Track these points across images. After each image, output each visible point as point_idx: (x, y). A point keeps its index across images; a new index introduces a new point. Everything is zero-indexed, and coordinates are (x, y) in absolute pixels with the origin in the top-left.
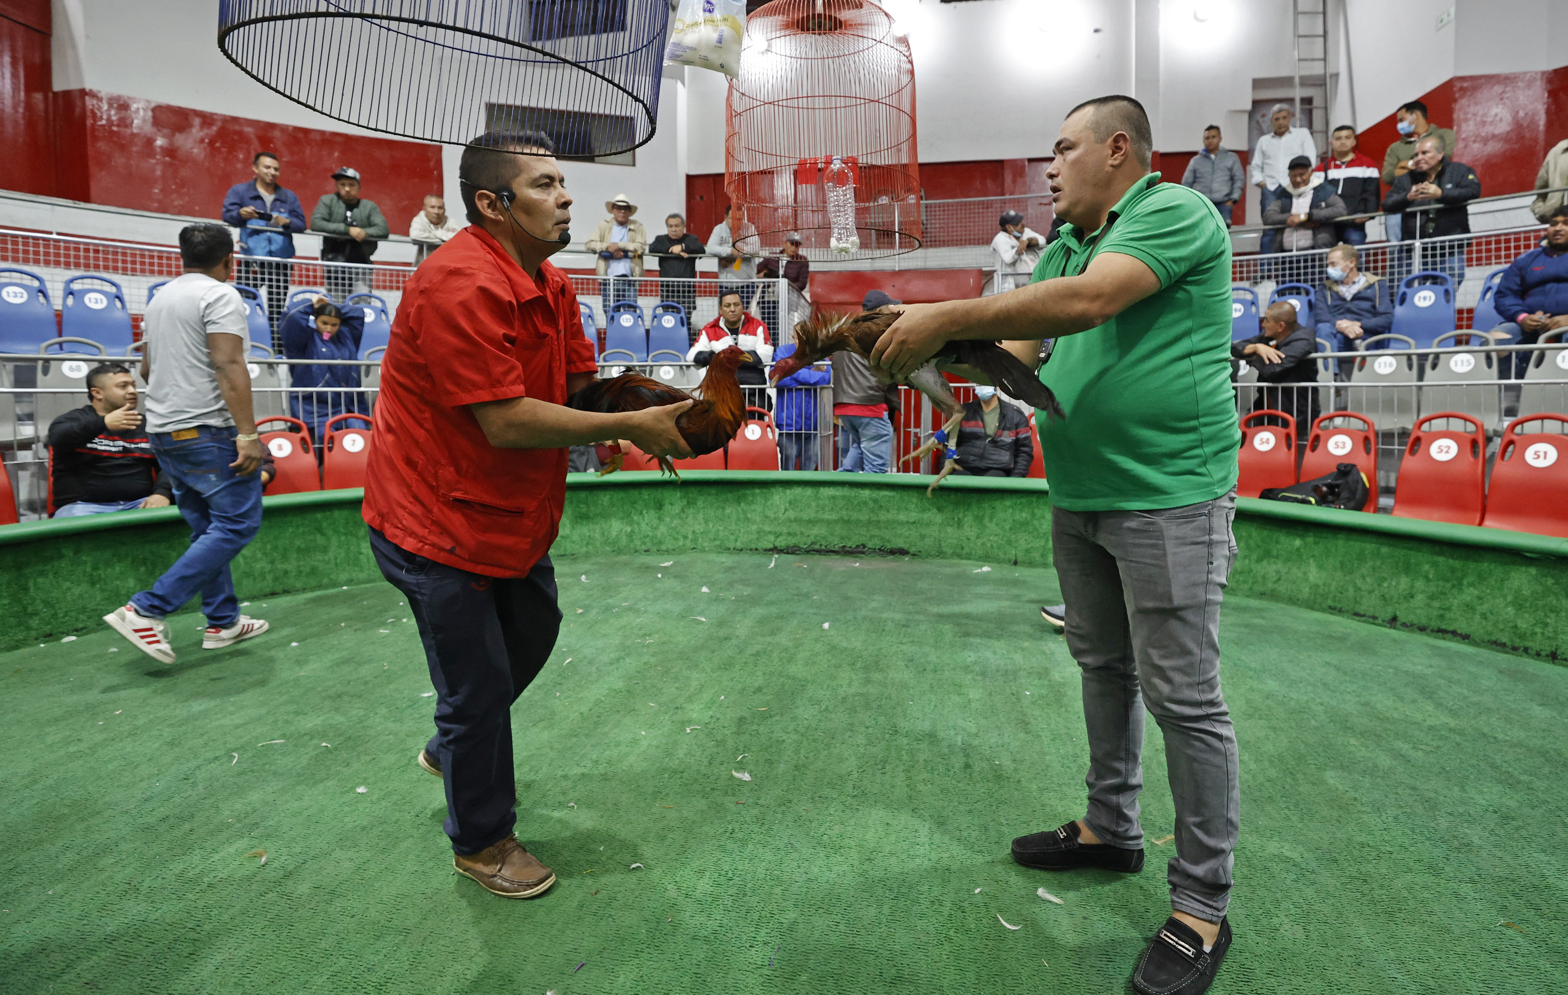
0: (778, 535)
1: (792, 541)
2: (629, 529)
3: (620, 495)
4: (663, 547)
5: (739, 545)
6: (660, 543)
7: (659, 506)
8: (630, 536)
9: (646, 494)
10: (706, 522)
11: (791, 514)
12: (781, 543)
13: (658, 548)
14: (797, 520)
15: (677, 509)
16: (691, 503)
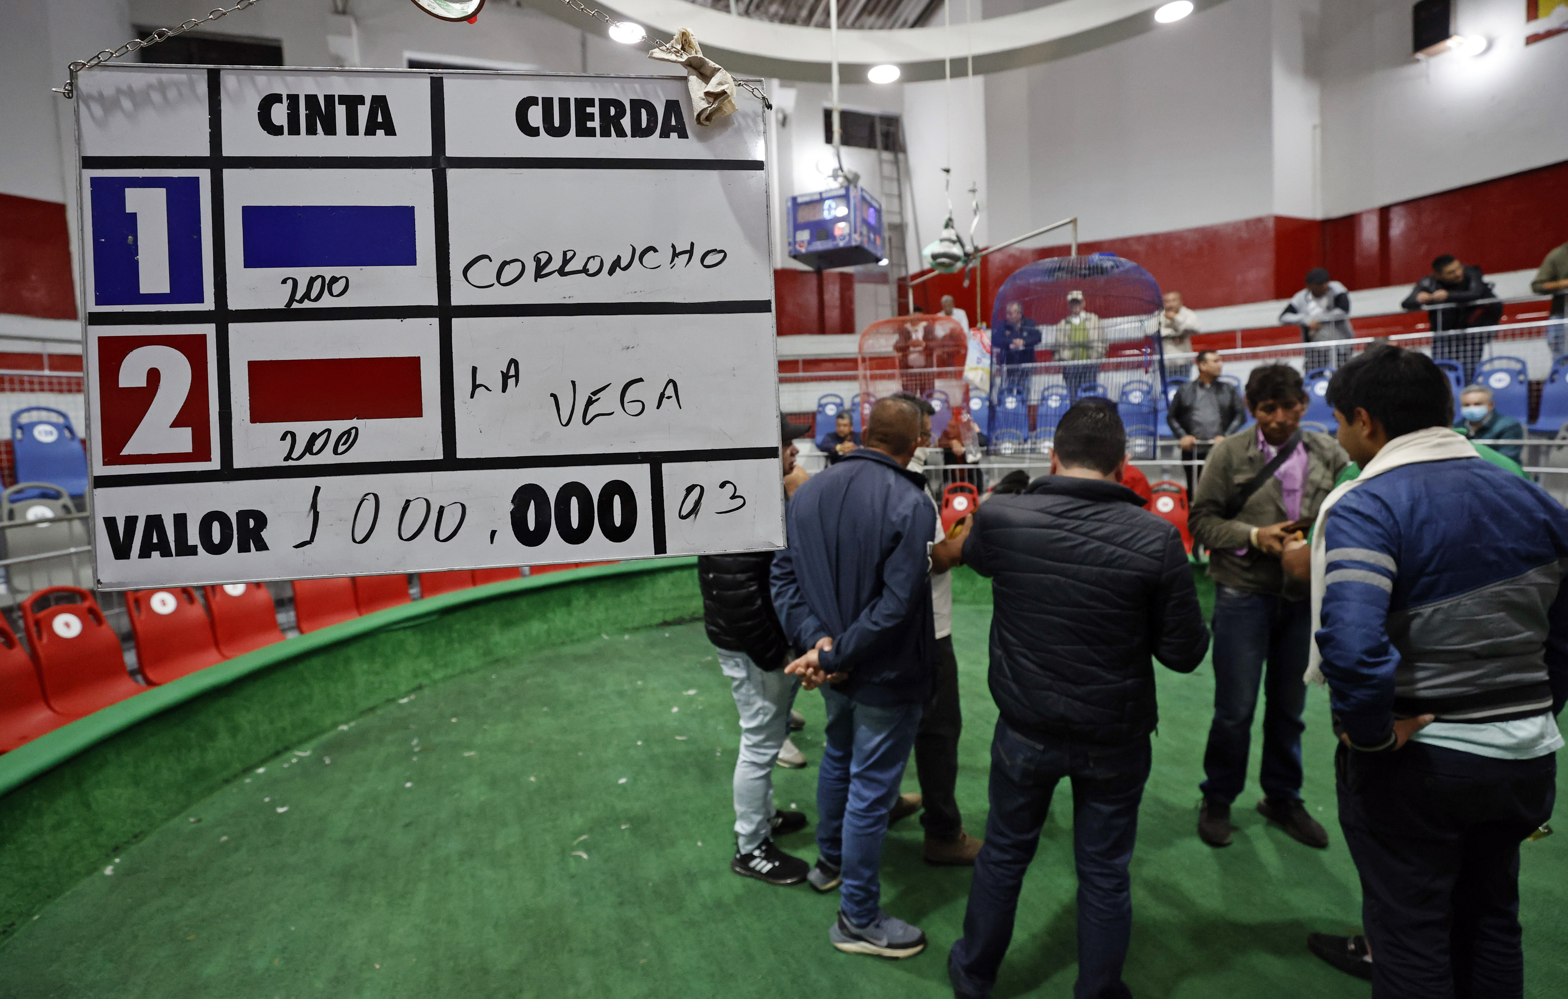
0: (665, 611)
1: (677, 614)
2: (545, 627)
3: (536, 598)
4: (575, 637)
5: (636, 624)
6: (572, 634)
7: (568, 603)
8: (548, 633)
9: (556, 594)
10: (607, 610)
11: (675, 593)
12: (669, 617)
13: (571, 638)
14: (680, 597)
15: (582, 602)
16: (593, 596)
